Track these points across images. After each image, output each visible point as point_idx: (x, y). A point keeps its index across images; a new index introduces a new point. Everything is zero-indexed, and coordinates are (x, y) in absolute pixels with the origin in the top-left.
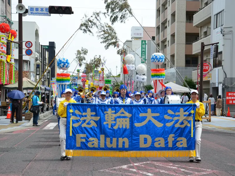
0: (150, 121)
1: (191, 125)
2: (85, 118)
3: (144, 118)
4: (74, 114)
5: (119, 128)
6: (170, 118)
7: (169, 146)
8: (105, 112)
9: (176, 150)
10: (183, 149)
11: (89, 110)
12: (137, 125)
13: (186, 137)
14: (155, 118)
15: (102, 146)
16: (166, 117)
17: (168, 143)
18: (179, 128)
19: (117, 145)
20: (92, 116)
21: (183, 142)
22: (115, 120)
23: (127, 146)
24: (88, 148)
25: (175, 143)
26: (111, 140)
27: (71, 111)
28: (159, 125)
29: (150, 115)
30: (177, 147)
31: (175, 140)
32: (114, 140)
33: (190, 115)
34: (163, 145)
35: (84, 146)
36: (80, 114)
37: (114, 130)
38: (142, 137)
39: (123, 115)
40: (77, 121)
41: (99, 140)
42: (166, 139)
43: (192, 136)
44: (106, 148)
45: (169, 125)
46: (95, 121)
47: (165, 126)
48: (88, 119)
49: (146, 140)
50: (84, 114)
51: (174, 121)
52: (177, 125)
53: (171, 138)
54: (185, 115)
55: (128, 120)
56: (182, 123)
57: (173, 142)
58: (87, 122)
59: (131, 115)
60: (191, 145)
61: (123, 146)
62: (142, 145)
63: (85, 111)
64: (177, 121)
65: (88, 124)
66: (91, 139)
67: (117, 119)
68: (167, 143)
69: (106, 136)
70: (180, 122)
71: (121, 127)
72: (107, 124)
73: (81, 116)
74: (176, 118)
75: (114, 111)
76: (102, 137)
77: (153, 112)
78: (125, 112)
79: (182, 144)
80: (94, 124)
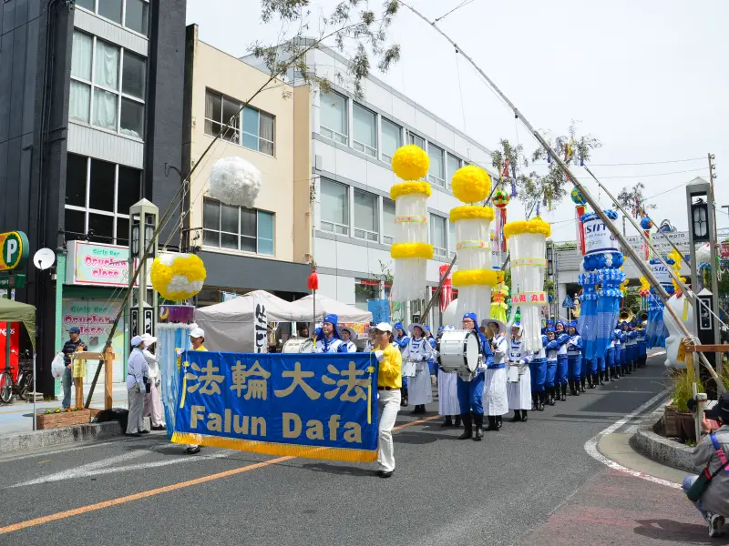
0: (299, 386)
2: (204, 378)
3: (290, 380)
4: (189, 369)
5: (252, 398)
6: (333, 382)
7: (331, 438)
8: (233, 368)
9: (343, 446)
10: (354, 445)
11: (210, 363)
12: (279, 393)
13: (359, 422)
14: (307, 380)
15: (227, 429)
16: (326, 380)
17: (328, 432)
19: (250, 430)
20: (214, 373)
21: (354, 431)
22: (246, 383)
23: (263, 433)
24: (207, 432)
25: (341, 432)
26: (241, 421)
27: (186, 364)
28: (313, 395)
29: (298, 375)
30: (344, 441)
31: (342, 426)
32: (246, 419)
33: (366, 376)
34: (320, 436)
35: (202, 429)
36: (198, 369)
37: (245, 401)
38: (287, 417)
39: (257, 374)
40: (194, 382)
41: (223, 418)
42: (325, 425)
43: (369, 422)
44: (233, 434)
45: (330, 395)
46: (218, 383)
47: (322, 396)
48: (209, 378)
49: (292, 423)
50: (203, 370)
51: (338, 389)
52: (345, 397)
53: (334, 422)
54: (358, 377)
55: (264, 383)
56: (353, 393)
57: (338, 430)
58: (206, 384)
59: (269, 374)
61: (258, 432)
62: (287, 433)
63: (204, 365)
64: (344, 389)
65: (209, 388)
66: (211, 415)
67: (250, 381)
68: (326, 431)
69: (234, 413)
70: (349, 389)
71: (254, 397)
72: (236, 390)
73: (199, 374)
74: (341, 383)
75: (245, 367)
76: (228, 412)
77: (303, 369)
78: (260, 368)
79: (353, 436)
80: (216, 389)
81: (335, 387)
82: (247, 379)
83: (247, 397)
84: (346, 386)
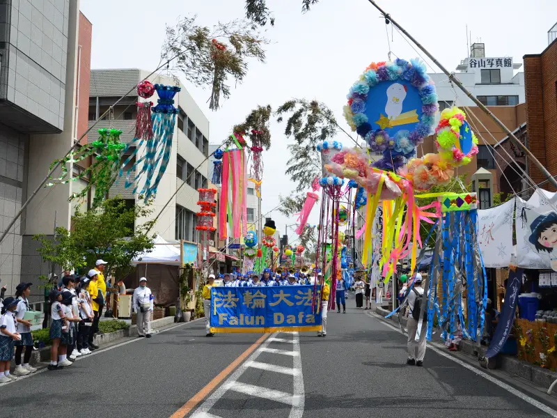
0: (282, 301)
1: (318, 304)
2: (226, 300)
3: (278, 298)
4: (217, 296)
5: (256, 308)
6: (300, 298)
7: (299, 322)
8: (244, 294)
9: (306, 325)
10: (312, 324)
11: (229, 292)
12: (271, 304)
14: (287, 298)
15: (242, 323)
16: (297, 297)
18: (307, 307)
19: (255, 323)
20: (232, 297)
21: (311, 318)
22: (252, 301)
23: (263, 323)
24: (230, 326)
25: (304, 319)
26: (250, 319)
28: (291, 304)
29: (282, 296)
30: (306, 322)
31: (305, 316)
32: (252, 317)
33: (317, 294)
34: (294, 321)
35: (226, 324)
36: (222, 296)
37: (251, 309)
38: (276, 315)
39: (259, 296)
40: (220, 302)
41: (239, 318)
43: (318, 314)
44: (245, 326)
45: (298, 304)
46: (235, 302)
47: (295, 305)
48: (230, 300)
49: (279, 317)
50: (225, 296)
52: (306, 304)
53: (301, 316)
54: (312, 295)
55: (263, 300)
56: (310, 302)
59: (266, 296)
60: (318, 320)
61: (260, 323)
62: (276, 322)
63: (227, 294)
64: (304, 302)
65: (229, 304)
66: (232, 317)
67: (254, 300)
68: (297, 319)
69: (245, 315)
71: (257, 306)
72: (246, 304)
73: (224, 298)
74: (305, 298)
75: (251, 293)
76: (241, 316)
77: (285, 293)
78: (261, 294)
79: (310, 320)
80: (233, 304)
81: (301, 300)
84: (307, 300)
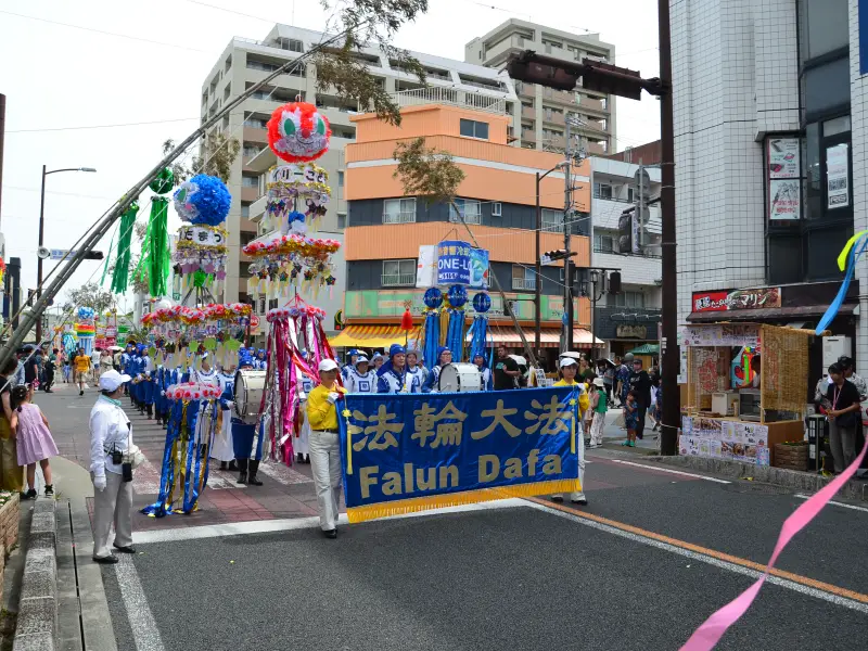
0: (500, 425)
1: (570, 429)
2: (374, 429)
3: (489, 421)
4: (352, 420)
5: (441, 445)
6: (534, 417)
7: (530, 474)
8: (416, 412)
9: (542, 480)
10: (554, 477)
11: (382, 408)
12: (476, 435)
13: (560, 453)
14: (509, 418)
15: (409, 488)
16: (528, 415)
17: (527, 467)
18: (547, 436)
19: (438, 484)
20: (388, 422)
22: (435, 429)
23: (455, 482)
24: (384, 498)
25: (539, 468)
26: (426, 474)
27: (347, 413)
28: (515, 432)
29: (500, 413)
30: (543, 474)
31: (541, 460)
32: (432, 471)
33: (568, 407)
34: (519, 473)
35: (377, 496)
36: (364, 419)
37: (430, 450)
38: (483, 460)
39: (451, 416)
41: (403, 475)
42: (524, 461)
43: (573, 451)
44: (417, 493)
45: (530, 430)
46: (395, 435)
47: (523, 433)
48: (382, 427)
49: (489, 466)
50: (372, 418)
51: (539, 423)
52: (545, 431)
53: (533, 458)
54: (559, 410)
55: (459, 426)
56: (552, 426)
57: (537, 464)
58: (377, 437)
59: (465, 416)
61: (449, 483)
62: (483, 477)
63: (374, 411)
64: (544, 423)
65: (381, 441)
66: (388, 476)
67: (439, 425)
68: (525, 470)
69: (416, 465)
70: (549, 423)
71: (445, 443)
72: (419, 438)
73: (365, 425)
74: (543, 416)
75: (434, 409)
76: (408, 467)
77: (506, 406)
78: (454, 409)
79: (552, 468)
80: (391, 441)
81: (537, 420)
82: (436, 424)
83: (434, 445)
84: (547, 420)
